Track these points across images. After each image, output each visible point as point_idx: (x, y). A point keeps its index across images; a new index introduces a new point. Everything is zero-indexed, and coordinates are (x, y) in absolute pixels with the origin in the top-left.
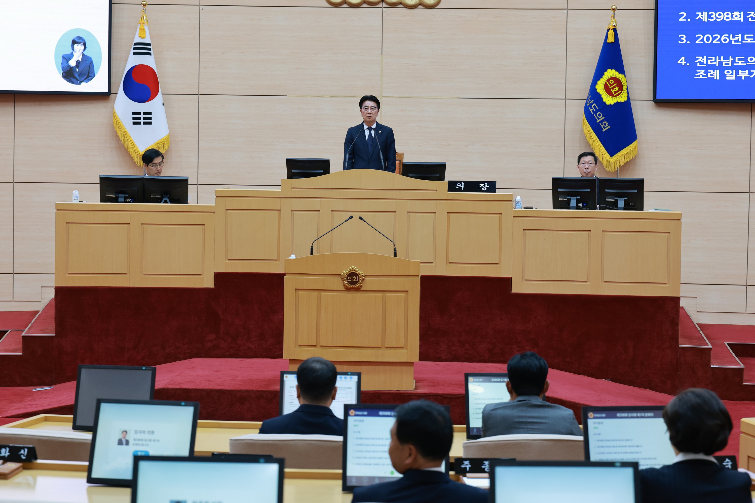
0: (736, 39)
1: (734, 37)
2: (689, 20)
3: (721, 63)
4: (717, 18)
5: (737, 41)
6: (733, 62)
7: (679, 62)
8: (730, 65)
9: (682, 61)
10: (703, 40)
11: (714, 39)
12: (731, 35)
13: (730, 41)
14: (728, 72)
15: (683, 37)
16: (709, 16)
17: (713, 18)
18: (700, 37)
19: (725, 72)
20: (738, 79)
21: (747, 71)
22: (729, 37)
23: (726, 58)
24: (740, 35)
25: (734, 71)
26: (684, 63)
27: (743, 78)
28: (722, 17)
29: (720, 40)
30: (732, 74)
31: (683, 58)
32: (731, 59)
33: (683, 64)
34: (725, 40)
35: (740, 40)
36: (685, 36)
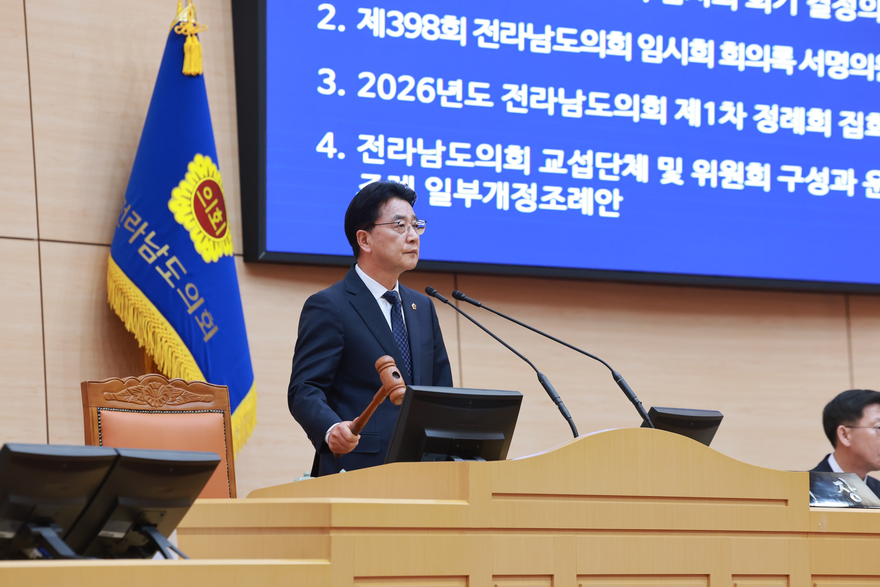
0: (451, 92)
1: (446, 87)
2: (342, 28)
3: (417, 157)
4: (406, 30)
5: (451, 99)
6: (446, 156)
7: (320, 148)
8: (438, 165)
9: (326, 145)
10: (374, 89)
11: (401, 87)
12: (440, 82)
13: (438, 98)
14: (434, 184)
15: (326, 76)
16: (389, 23)
17: (395, 29)
18: (366, 80)
19: (428, 183)
20: (458, 203)
21: (476, 183)
22: (434, 86)
23: (429, 145)
24: (459, 83)
25: (448, 181)
26: (331, 151)
27: (468, 205)
28: (417, 27)
29: (413, 92)
30: (443, 190)
31: (329, 137)
32: (440, 147)
33: (330, 156)
34: (426, 94)
35: (459, 98)
36: (332, 74)
